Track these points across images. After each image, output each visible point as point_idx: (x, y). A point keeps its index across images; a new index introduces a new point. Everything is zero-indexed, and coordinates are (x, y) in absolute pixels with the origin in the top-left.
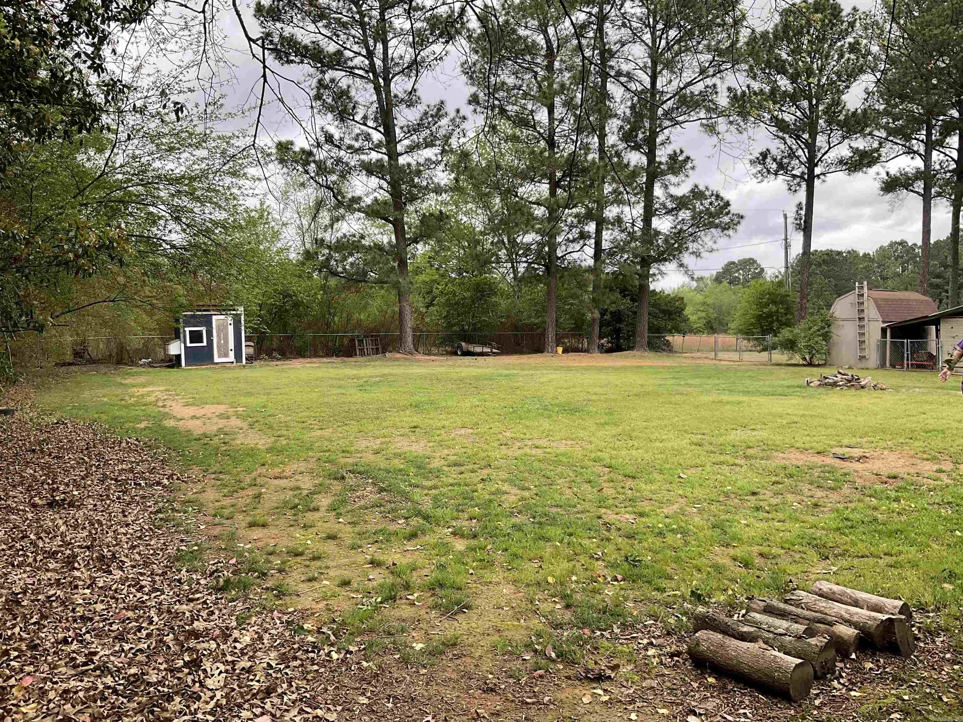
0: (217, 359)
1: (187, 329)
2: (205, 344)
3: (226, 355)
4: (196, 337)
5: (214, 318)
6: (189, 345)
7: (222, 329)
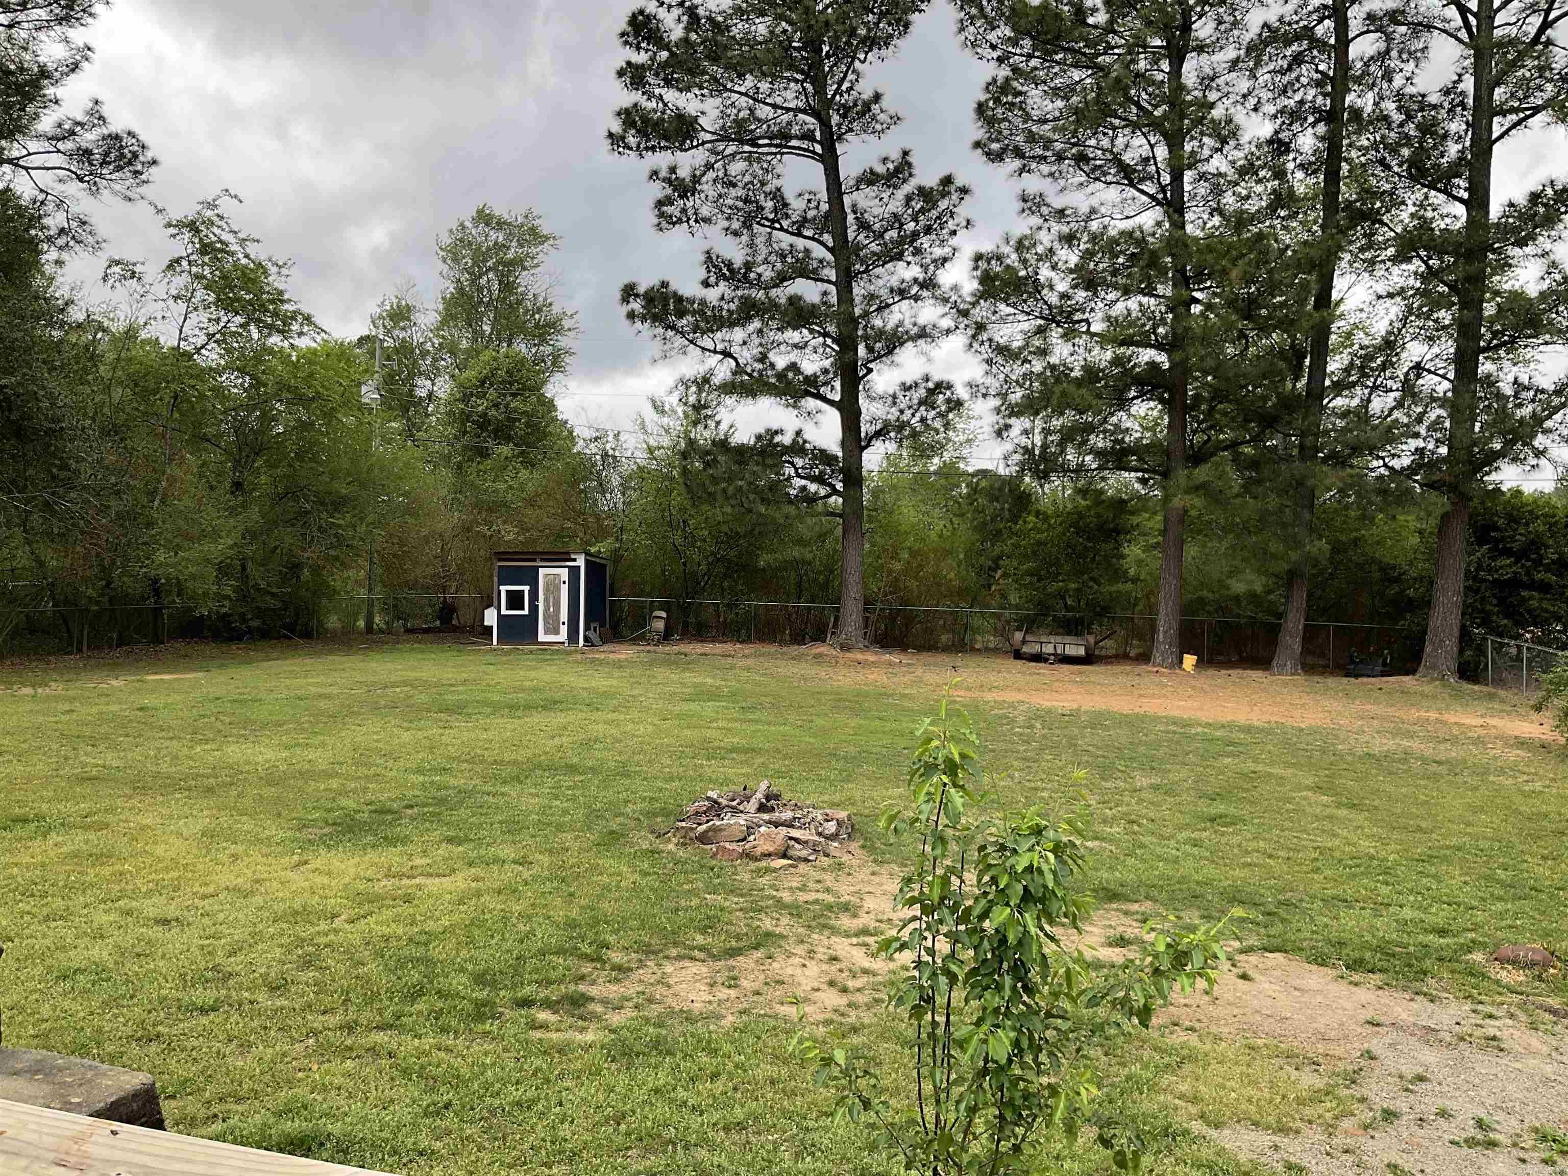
0: (542, 637)
1: (503, 588)
2: (526, 612)
3: (557, 632)
4: (515, 600)
5: (542, 571)
6: (504, 612)
7: (551, 588)
